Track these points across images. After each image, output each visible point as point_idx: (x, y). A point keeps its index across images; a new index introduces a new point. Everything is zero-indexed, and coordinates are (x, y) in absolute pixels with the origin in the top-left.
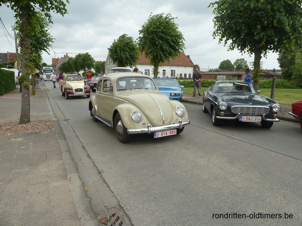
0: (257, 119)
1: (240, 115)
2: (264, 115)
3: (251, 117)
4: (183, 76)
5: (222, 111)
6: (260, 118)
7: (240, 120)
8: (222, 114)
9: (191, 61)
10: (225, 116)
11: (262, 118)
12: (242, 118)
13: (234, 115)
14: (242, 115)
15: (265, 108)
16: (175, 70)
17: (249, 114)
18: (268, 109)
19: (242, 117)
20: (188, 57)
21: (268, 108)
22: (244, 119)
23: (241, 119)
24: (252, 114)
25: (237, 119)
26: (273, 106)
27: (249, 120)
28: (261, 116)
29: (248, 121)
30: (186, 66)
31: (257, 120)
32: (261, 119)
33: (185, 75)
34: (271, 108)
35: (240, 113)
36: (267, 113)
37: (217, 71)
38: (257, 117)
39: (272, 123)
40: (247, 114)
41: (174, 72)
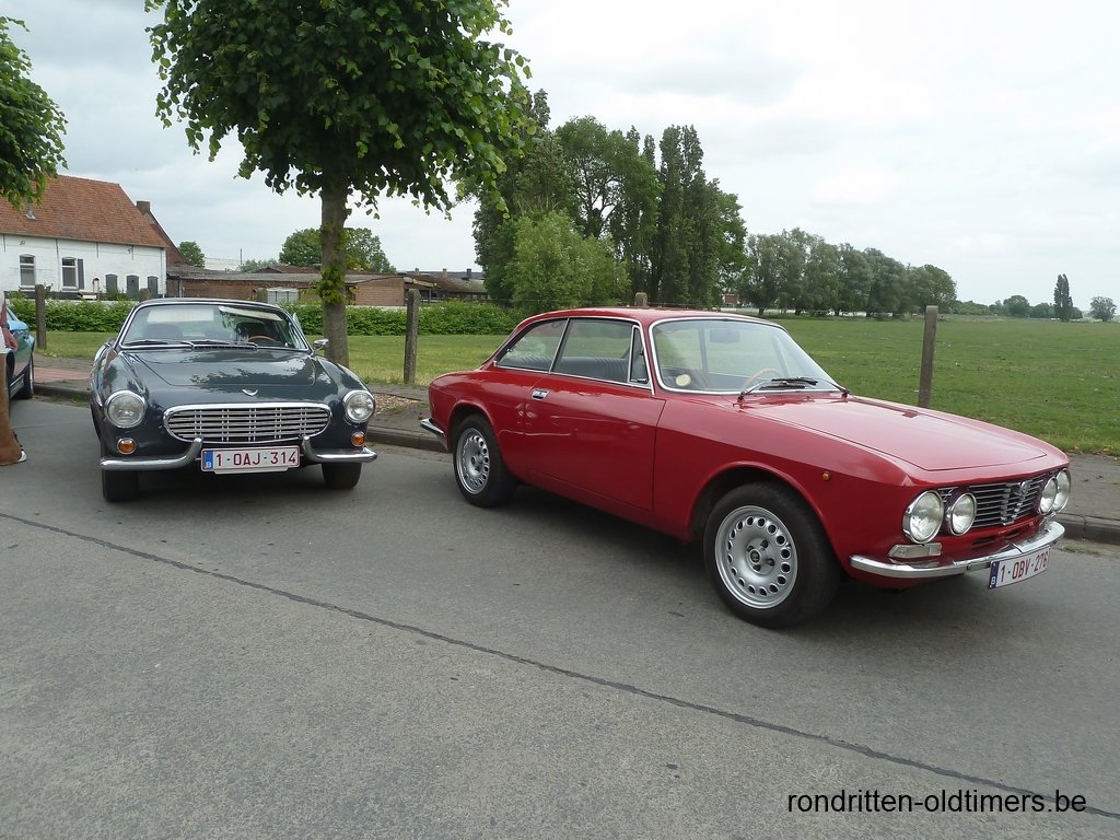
0: (280, 457)
1: (205, 446)
2: (307, 438)
3: (253, 454)
4: (122, 286)
5: (123, 432)
6: (292, 452)
7: (206, 467)
8: (127, 446)
9: (156, 227)
10: (138, 454)
11: (301, 451)
12: (216, 460)
13: (181, 448)
14: (213, 443)
15: (312, 411)
16: (81, 262)
17: (246, 439)
18: (325, 411)
19: (215, 454)
20: (144, 207)
21: (327, 407)
22: (224, 462)
23: (208, 465)
24: (258, 438)
25: (194, 466)
26: (345, 399)
27: (247, 466)
28: (298, 443)
29: (244, 469)
30: (131, 246)
31: (280, 463)
32: (296, 457)
33: (132, 281)
34: (339, 409)
35: (199, 440)
36: (321, 428)
37: (268, 270)
38: (280, 450)
39: (354, 467)
40: (238, 442)
41: (76, 266)
